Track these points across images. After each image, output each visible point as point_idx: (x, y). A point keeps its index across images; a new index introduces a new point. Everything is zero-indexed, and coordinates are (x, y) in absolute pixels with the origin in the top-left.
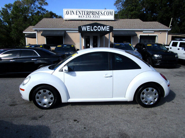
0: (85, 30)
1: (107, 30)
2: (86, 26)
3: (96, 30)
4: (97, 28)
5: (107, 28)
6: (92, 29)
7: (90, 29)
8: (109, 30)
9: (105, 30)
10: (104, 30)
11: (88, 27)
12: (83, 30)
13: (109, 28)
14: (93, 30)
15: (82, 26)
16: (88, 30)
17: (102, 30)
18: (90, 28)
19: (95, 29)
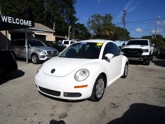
0: (6, 21)
1: (30, 25)
2: (7, 17)
3: (19, 23)
4: (19, 21)
6: (15, 21)
7: (12, 21)
9: (28, 25)
10: (26, 25)
11: (10, 19)
12: (3, 21)
14: (15, 23)
15: (2, 16)
16: (9, 22)
17: (24, 24)
18: (12, 19)
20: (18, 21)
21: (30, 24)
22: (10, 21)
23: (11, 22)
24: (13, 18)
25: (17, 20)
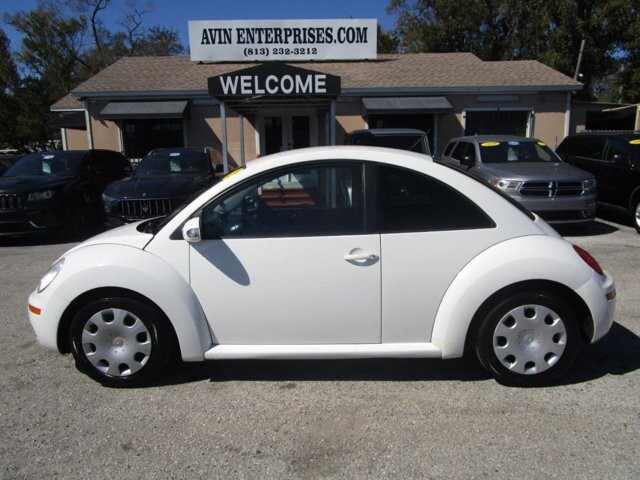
0: (234, 91)
1: (318, 90)
2: (237, 78)
3: (277, 89)
4: (278, 84)
5: (317, 84)
6: (261, 86)
7: (253, 88)
8: (324, 91)
9: (311, 91)
10: (304, 90)
11: (246, 81)
12: (226, 91)
13: (323, 83)
14: (263, 91)
15: (221, 78)
16: (244, 92)
17: (297, 91)
18: (252, 81)
19: (272, 88)
20: (273, 84)
21: (320, 87)
22: (246, 88)
23: (250, 92)
24: (256, 77)
25: (272, 81)
